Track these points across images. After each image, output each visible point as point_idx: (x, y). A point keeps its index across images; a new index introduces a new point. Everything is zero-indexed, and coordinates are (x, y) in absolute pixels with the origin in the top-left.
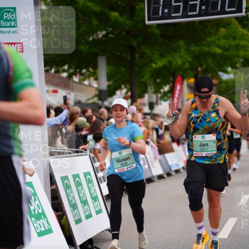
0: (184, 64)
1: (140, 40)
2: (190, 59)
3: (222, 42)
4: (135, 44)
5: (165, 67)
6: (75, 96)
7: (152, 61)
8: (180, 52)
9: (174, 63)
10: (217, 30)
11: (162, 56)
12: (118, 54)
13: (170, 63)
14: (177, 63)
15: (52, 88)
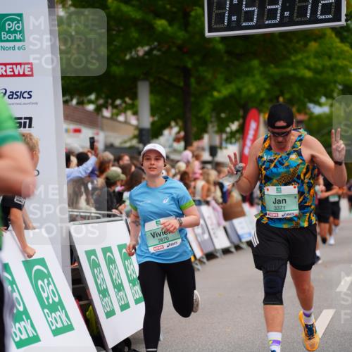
0: (258, 92)
1: (197, 58)
2: (267, 86)
3: (313, 62)
4: (189, 65)
5: (231, 96)
6: (106, 137)
7: (214, 89)
8: (253, 76)
9: (245, 91)
10: (306, 45)
11: (228, 81)
12: (166, 78)
13: (239, 90)
14: (249, 91)
15: (72, 127)
